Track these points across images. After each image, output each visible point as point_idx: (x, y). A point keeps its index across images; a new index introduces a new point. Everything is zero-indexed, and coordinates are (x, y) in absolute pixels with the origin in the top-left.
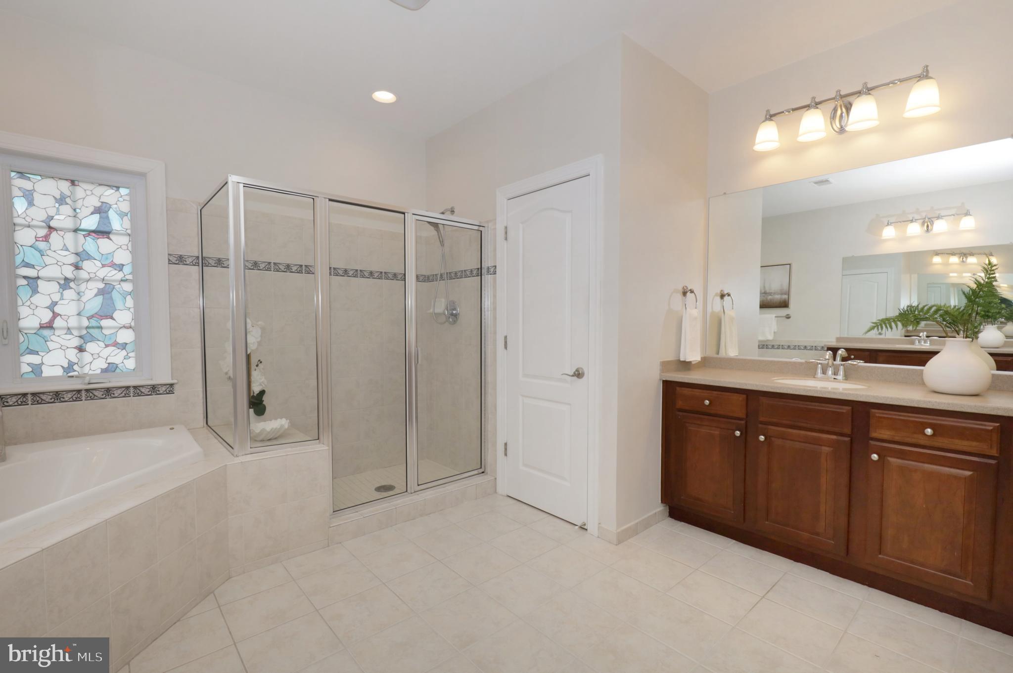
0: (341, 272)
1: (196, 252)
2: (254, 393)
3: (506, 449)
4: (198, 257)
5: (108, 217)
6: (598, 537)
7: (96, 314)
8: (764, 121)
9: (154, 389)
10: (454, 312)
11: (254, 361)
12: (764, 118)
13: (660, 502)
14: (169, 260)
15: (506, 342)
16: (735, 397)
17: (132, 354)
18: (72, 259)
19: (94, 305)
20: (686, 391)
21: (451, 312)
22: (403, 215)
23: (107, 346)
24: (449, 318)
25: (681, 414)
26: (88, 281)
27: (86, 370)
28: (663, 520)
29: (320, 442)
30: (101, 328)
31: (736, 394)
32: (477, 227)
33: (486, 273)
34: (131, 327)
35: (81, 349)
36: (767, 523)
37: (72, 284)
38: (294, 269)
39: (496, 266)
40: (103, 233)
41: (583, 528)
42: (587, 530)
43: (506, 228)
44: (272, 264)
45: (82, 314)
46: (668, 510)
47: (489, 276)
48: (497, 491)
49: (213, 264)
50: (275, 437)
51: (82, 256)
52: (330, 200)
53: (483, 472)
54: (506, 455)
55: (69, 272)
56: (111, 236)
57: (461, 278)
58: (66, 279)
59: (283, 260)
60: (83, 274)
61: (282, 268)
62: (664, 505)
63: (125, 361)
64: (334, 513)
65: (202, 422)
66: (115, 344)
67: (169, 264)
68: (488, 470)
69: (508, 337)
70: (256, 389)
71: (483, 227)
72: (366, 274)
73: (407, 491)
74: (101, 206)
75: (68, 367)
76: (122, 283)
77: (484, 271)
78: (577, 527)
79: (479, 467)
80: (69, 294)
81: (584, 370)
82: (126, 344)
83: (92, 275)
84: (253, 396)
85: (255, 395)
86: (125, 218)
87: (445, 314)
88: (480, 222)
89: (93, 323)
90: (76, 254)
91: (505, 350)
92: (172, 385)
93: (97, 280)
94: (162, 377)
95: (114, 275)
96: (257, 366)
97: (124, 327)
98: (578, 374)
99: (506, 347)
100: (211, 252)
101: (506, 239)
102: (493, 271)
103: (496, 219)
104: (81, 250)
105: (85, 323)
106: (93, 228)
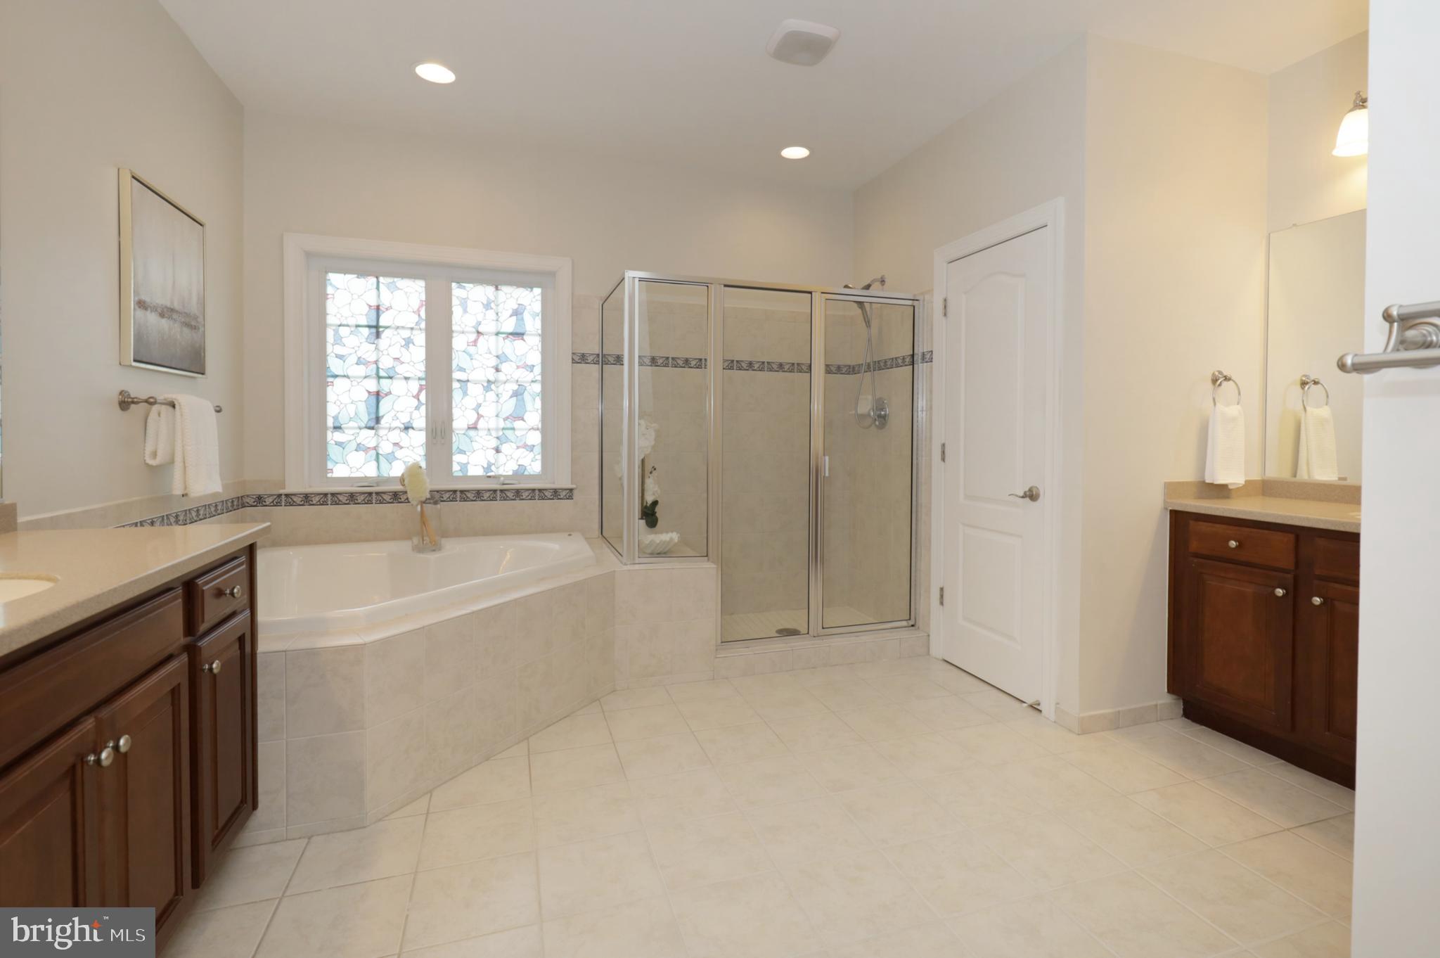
0: (744, 365)
1: (597, 350)
2: (647, 503)
3: (942, 596)
4: (598, 355)
5: (523, 319)
6: (1055, 722)
7: (510, 415)
8: (1351, 110)
9: (556, 493)
10: (883, 413)
11: (648, 468)
12: (1352, 106)
13: (1166, 690)
14: (573, 359)
15: (943, 453)
16: (1277, 537)
17: (539, 457)
18: (494, 362)
19: (509, 406)
20: (1204, 527)
21: (879, 412)
22: (810, 295)
23: (518, 448)
24: (875, 420)
25: (1196, 560)
26: (505, 383)
27: (501, 472)
28: (1172, 719)
29: (708, 560)
30: (513, 429)
31: (1280, 533)
32: (911, 301)
33: (920, 361)
34: (538, 429)
35: (498, 451)
36: (1327, 733)
37: (493, 386)
38: (693, 363)
39: (932, 351)
40: (519, 335)
41: (1035, 708)
42: (1040, 711)
43: (945, 300)
44: (670, 359)
45: (499, 415)
46: (1182, 707)
47: (925, 364)
48: (931, 653)
49: (612, 362)
50: (665, 551)
51: (502, 358)
52: (725, 286)
53: (913, 626)
54: (942, 603)
55: (491, 375)
56: (525, 337)
57: (891, 368)
58: (489, 381)
59: (682, 354)
60: (501, 376)
61: (680, 362)
62: (1174, 697)
63: (532, 463)
64: (723, 644)
65: (597, 532)
66: (525, 446)
67: (573, 363)
68: (920, 623)
69: (946, 446)
70: (649, 499)
71: (917, 300)
72: (775, 367)
73: (808, 633)
74: (518, 308)
75: (487, 468)
76: (532, 384)
77: (918, 358)
78: (1025, 705)
79: (908, 618)
80: (491, 396)
81: (1040, 489)
82: (534, 446)
83: (509, 377)
84: (646, 506)
85: (648, 505)
86: (537, 318)
87: (869, 415)
88: (915, 295)
89: (508, 425)
90: (497, 357)
91: (942, 463)
92: (571, 490)
93: (512, 382)
94: (564, 482)
95: (525, 376)
96: (651, 473)
97: (533, 428)
98: (1032, 495)
99: (943, 459)
100: (610, 349)
101: (945, 315)
102: (928, 358)
103: (932, 290)
104: (500, 353)
105: (502, 424)
106: (511, 330)
